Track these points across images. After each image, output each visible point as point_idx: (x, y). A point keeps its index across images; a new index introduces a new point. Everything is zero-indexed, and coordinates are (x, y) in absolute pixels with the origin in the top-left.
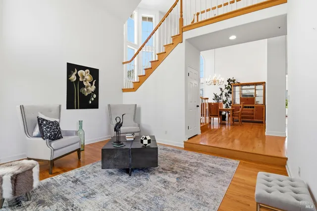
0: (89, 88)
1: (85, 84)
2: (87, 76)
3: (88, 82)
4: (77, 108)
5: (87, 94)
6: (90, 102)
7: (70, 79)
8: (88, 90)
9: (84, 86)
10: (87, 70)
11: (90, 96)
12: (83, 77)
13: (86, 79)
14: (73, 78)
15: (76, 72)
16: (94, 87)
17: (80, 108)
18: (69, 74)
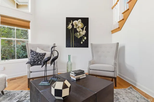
0: (81, 33)
1: (78, 30)
2: (79, 24)
3: (80, 28)
4: (72, 47)
5: (79, 37)
6: (82, 43)
8: (80, 34)
9: (77, 32)
10: (80, 20)
11: (82, 38)
12: (77, 25)
13: (79, 26)
14: (70, 26)
15: (71, 23)
16: (84, 32)
17: (74, 47)
18: (67, 24)
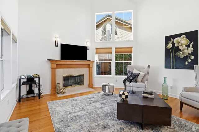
0: (186, 51)
1: (180, 48)
2: (182, 41)
3: (184, 46)
4: (173, 68)
5: (182, 57)
6: (187, 63)
7: (167, 47)
8: (183, 53)
9: (180, 50)
10: (184, 36)
11: (186, 58)
12: (179, 43)
13: (182, 44)
14: (170, 45)
15: (172, 41)
16: (191, 49)
